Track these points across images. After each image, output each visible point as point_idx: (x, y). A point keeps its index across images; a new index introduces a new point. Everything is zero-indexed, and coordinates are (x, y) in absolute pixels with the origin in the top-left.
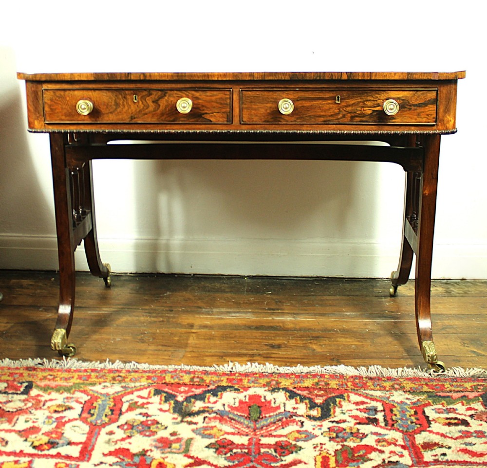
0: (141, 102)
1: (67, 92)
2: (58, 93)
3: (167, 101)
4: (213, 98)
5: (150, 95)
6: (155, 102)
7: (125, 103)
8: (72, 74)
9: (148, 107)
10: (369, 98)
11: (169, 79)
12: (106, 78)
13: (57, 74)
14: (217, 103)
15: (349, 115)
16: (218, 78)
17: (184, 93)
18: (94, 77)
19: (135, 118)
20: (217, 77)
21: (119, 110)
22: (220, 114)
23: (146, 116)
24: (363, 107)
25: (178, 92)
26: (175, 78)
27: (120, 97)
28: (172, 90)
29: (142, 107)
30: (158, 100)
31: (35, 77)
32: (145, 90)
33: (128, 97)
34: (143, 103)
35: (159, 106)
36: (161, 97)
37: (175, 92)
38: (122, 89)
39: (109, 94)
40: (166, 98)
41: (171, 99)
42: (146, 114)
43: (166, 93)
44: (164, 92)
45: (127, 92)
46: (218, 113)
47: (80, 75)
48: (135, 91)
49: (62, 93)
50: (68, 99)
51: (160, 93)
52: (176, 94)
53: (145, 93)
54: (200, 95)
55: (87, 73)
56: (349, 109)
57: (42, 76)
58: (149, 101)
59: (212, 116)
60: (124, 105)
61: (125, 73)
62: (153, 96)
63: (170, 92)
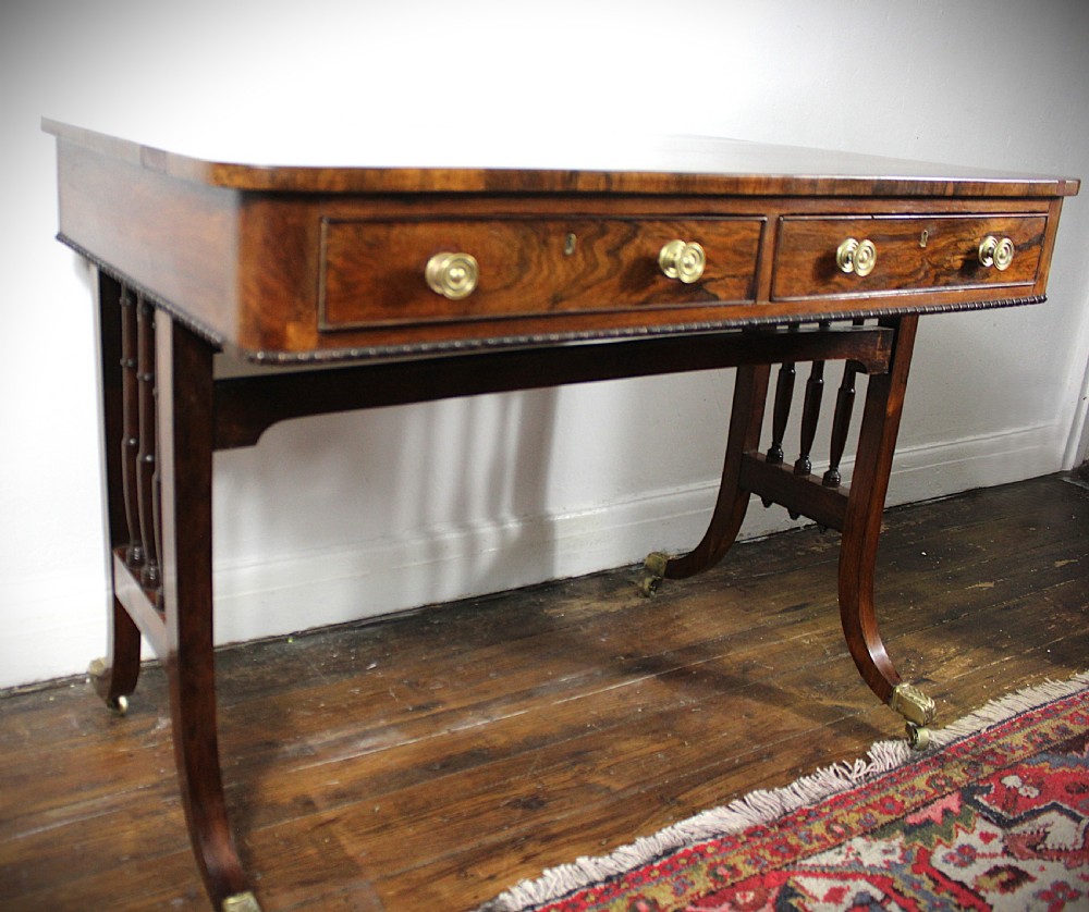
0: (580, 257)
1: (396, 231)
2: (370, 233)
3: (638, 249)
4: (730, 241)
5: (603, 232)
6: (613, 253)
7: (544, 258)
8: (426, 173)
9: (595, 266)
10: (965, 235)
11: (661, 189)
12: (516, 186)
13: (381, 172)
14: (735, 252)
15: (933, 272)
16: (755, 189)
17: (677, 229)
18: (487, 183)
19: (562, 300)
20: (753, 185)
21: (527, 278)
22: (736, 280)
23: (589, 292)
24: (954, 254)
25: (665, 227)
26: (673, 189)
27: (534, 240)
28: (652, 218)
29: (581, 268)
30: (618, 248)
31: (315, 181)
32: (594, 221)
33: (554, 240)
34: (585, 257)
35: (620, 262)
36: (627, 240)
37: (658, 224)
38: (542, 218)
39: (507, 233)
40: (637, 241)
41: (649, 246)
42: (590, 287)
43: (638, 227)
44: (634, 224)
45: (551, 226)
46: (734, 276)
47: (449, 174)
48: (572, 223)
49: (381, 231)
50: (396, 249)
51: (625, 228)
52: (660, 230)
53: (592, 229)
54: (706, 233)
55: (467, 171)
56: (935, 259)
57: (338, 179)
58: (600, 247)
59: (719, 285)
60: (540, 264)
61: (564, 173)
62: (609, 238)
63: (647, 226)
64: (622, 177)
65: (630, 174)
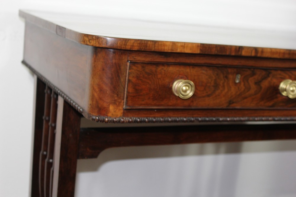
0: (242, 84)
1: (160, 68)
2: (148, 68)
3: (270, 82)
5: (253, 74)
6: (258, 83)
7: (226, 84)
8: (174, 43)
9: (249, 89)
12: (214, 52)
13: (155, 42)
17: (288, 75)
18: (201, 50)
19: (233, 103)
21: (217, 92)
23: (245, 100)
26: (287, 56)
27: (222, 76)
28: (276, 69)
29: (243, 89)
30: (260, 82)
31: (125, 45)
32: (249, 69)
33: (231, 76)
34: (244, 85)
35: (261, 88)
36: (265, 78)
37: (279, 72)
38: (225, 67)
39: (210, 72)
40: (269, 79)
41: (275, 81)
42: (246, 98)
43: (270, 73)
44: (268, 71)
45: (230, 70)
47: (184, 45)
48: (239, 70)
49: (153, 68)
50: (159, 76)
51: (264, 73)
53: (249, 72)
55: (192, 44)
57: (135, 44)
58: (252, 81)
60: (224, 86)
61: (236, 47)
62: (256, 77)
63: (274, 72)
64: (263, 50)
65: (267, 48)
